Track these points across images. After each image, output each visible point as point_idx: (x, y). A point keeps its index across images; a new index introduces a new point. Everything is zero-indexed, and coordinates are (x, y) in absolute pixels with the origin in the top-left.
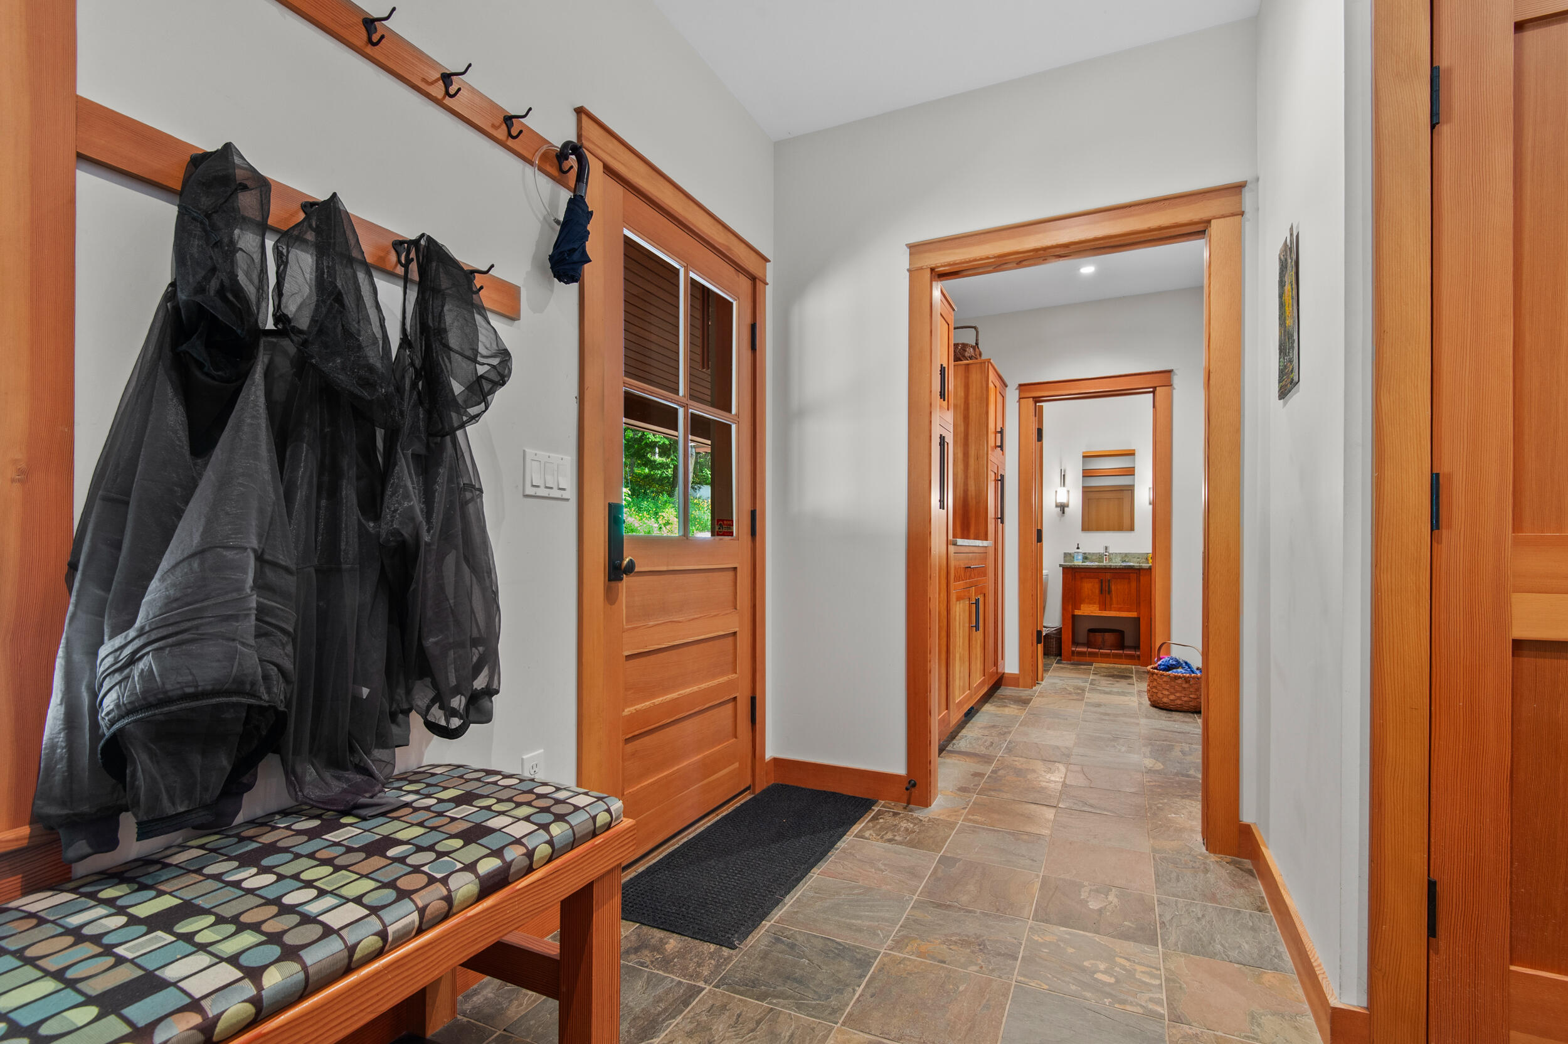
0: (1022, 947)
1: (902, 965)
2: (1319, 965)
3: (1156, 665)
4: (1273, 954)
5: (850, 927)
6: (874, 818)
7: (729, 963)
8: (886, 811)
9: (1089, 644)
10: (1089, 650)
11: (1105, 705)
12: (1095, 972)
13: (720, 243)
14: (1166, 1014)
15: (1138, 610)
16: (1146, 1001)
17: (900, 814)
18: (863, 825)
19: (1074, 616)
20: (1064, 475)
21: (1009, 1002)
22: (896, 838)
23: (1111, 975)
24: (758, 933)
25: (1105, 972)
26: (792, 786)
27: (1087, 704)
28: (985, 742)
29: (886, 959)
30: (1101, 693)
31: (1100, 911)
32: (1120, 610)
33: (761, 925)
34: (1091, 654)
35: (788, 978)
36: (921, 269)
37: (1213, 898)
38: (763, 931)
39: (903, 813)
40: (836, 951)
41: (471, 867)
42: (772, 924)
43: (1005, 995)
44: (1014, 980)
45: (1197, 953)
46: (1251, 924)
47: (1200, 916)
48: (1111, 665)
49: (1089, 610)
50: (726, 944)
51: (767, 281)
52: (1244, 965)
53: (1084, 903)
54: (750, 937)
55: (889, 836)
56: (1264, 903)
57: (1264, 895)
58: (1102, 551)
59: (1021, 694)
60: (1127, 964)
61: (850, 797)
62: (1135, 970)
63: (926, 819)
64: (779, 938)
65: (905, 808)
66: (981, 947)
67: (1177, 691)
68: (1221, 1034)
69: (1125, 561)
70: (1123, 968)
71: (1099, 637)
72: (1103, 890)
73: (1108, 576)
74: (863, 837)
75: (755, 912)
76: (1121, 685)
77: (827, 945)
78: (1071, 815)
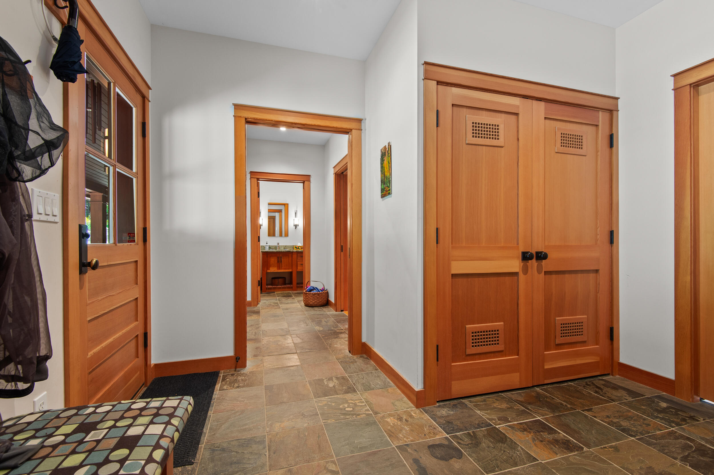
0: (318, 410)
1: (278, 436)
2: (407, 380)
3: (306, 290)
4: (387, 382)
5: (245, 430)
6: (224, 380)
7: (195, 471)
8: (227, 375)
9: (272, 284)
10: (273, 286)
11: (290, 309)
12: (345, 409)
13: (131, 74)
14: (372, 413)
15: (292, 269)
16: (365, 412)
17: (235, 374)
18: (220, 384)
19: (267, 273)
21: (325, 431)
22: (240, 385)
23: (350, 407)
24: (201, 452)
25: (348, 407)
26: (167, 377)
27: (283, 309)
28: (252, 333)
29: (270, 436)
30: (285, 304)
31: (334, 386)
32: (285, 269)
33: (199, 447)
34: (274, 288)
35: (231, 464)
36: (240, 117)
37: (363, 371)
38: (202, 450)
39: (236, 374)
40: (246, 443)
41: (150, 460)
42: (205, 445)
43: (323, 430)
44: (322, 423)
45: (369, 390)
46: (377, 375)
47: (363, 377)
48: (282, 292)
49: (273, 270)
50: (187, 464)
51: (150, 99)
52: (382, 389)
53: (327, 386)
54: (197, 455)
55: (236, 385)
56: (376, 367)
57: (375, 365)
58: (276, 245)
59: (255, 310)
60: (352, 402)
61: (205, 373)
62: (356, 403)
63: (248, 373)
64: (213, 449)
65: (235, 371)
66: (303, 416)
67: (315, 299)
68: (389, 413)
69: (285, 249)
70: (352, 403)
71: (277, 280)
72: (330, 379)
73: (281, 255)
74: (224, 390)
75: (192, 443)
76: (290, 300)
77: (240, 442)
78: (304, 354)
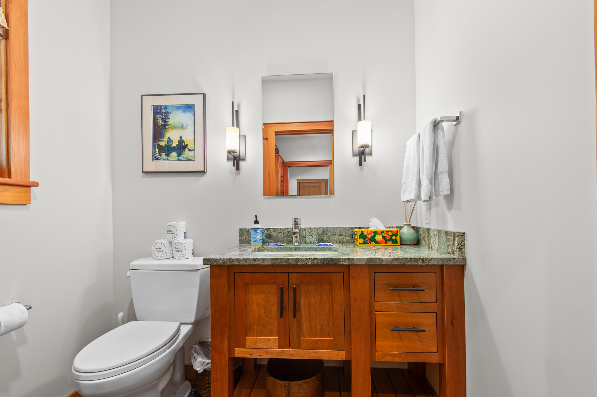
15: (349, 348)
20: (237, 112)
58: (290, 225)
73: (294, 279)
